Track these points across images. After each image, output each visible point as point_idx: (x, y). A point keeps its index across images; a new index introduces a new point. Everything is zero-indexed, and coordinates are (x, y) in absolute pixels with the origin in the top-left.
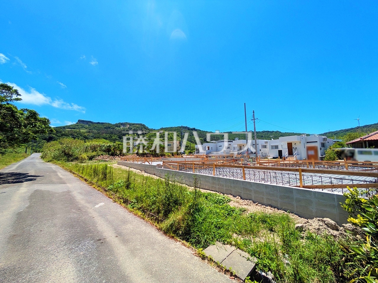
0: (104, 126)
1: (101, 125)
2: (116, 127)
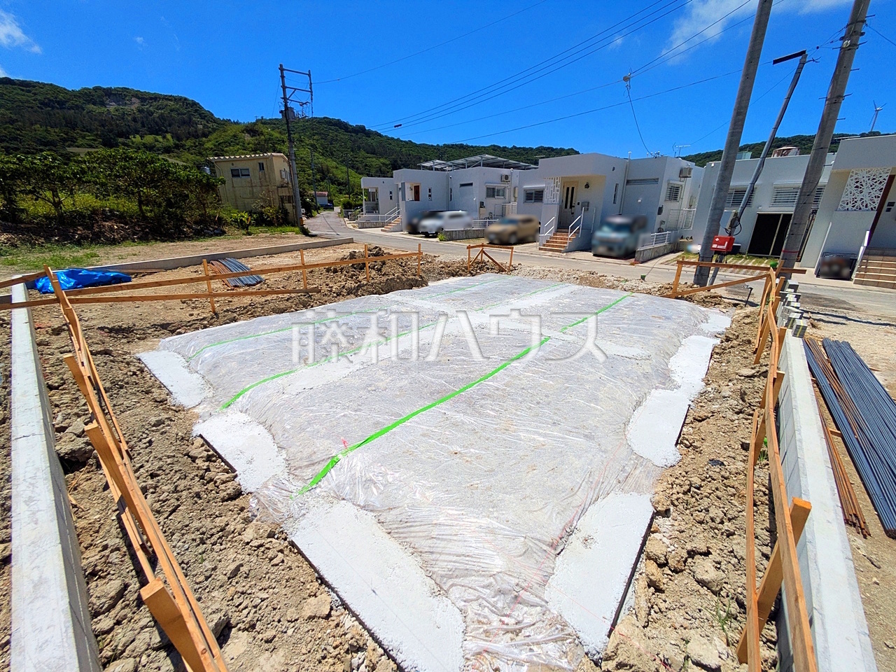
0: (35, 94)
1: (20, 92)
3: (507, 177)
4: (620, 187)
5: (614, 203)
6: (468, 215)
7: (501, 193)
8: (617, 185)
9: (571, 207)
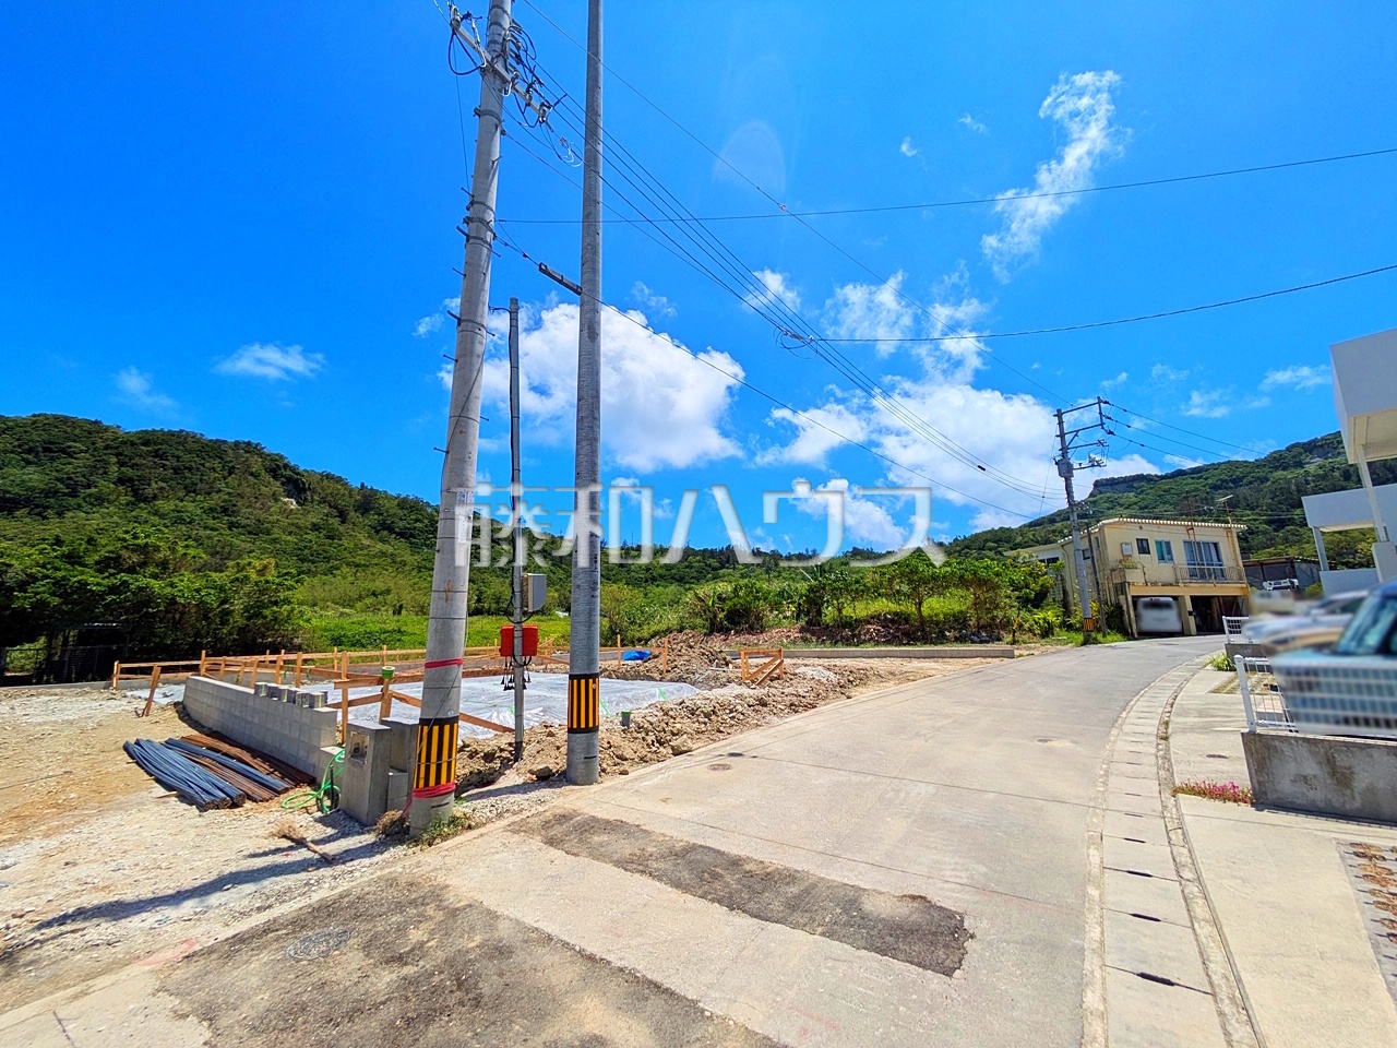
0: (1206, 479)
1: (1190, 481)
2: (1276, 468)
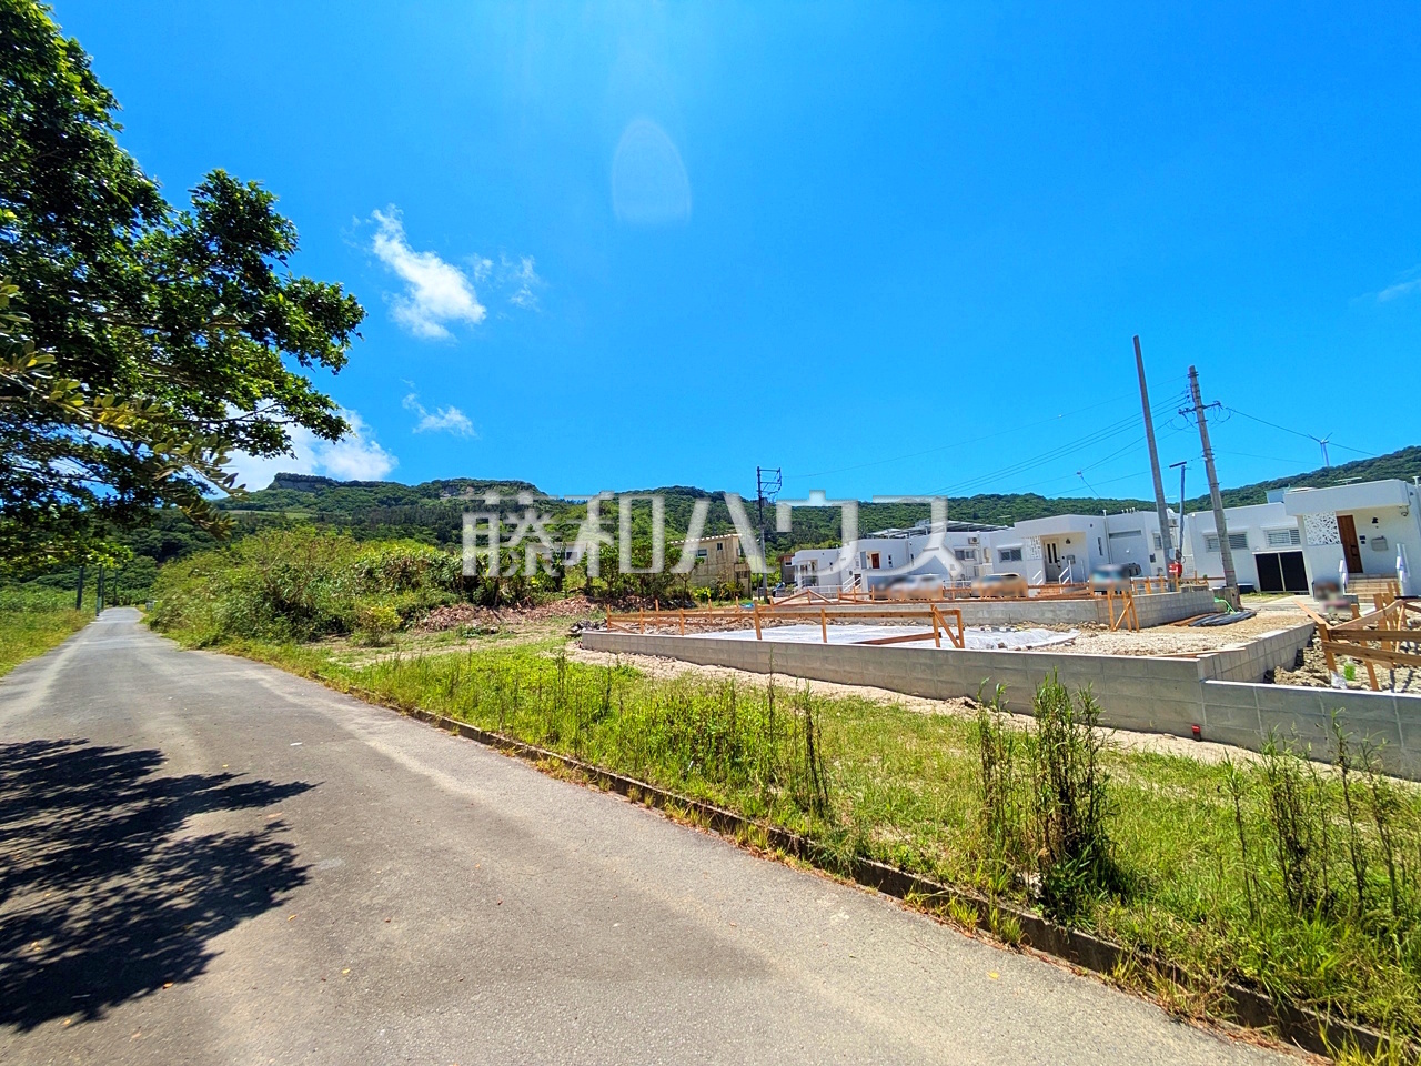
0: (376, 493)
1: (363, 492)
2: (424, 496)
3: (975, 539)
4: (1103, 541)
5: (1101, 554)
6: (940, 577)
7: (970, 555)
8: (1099, 539)
9: (1056, 561)
